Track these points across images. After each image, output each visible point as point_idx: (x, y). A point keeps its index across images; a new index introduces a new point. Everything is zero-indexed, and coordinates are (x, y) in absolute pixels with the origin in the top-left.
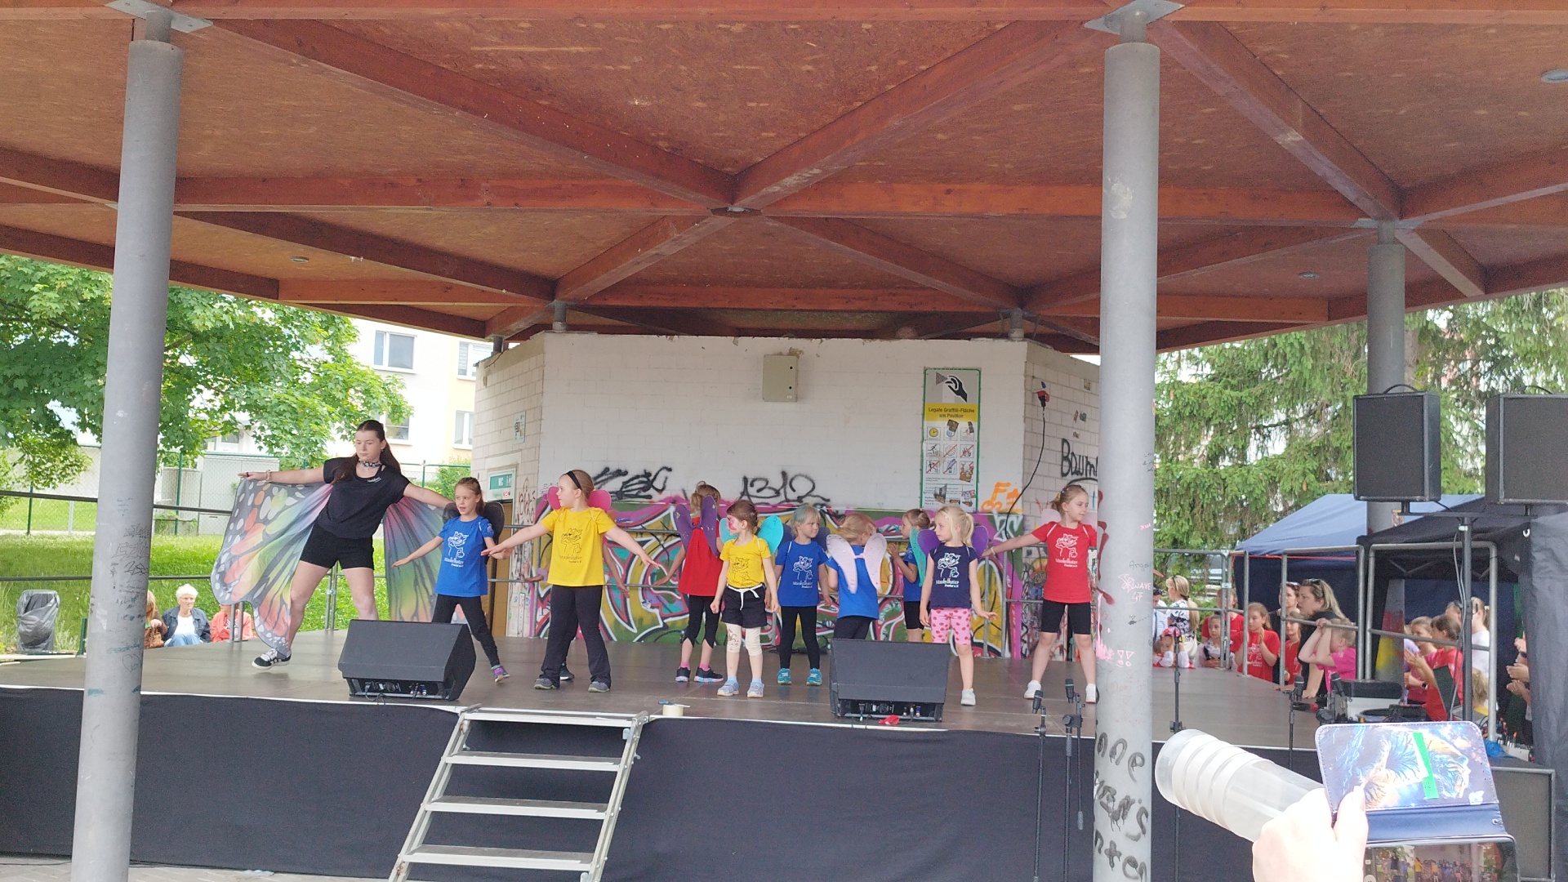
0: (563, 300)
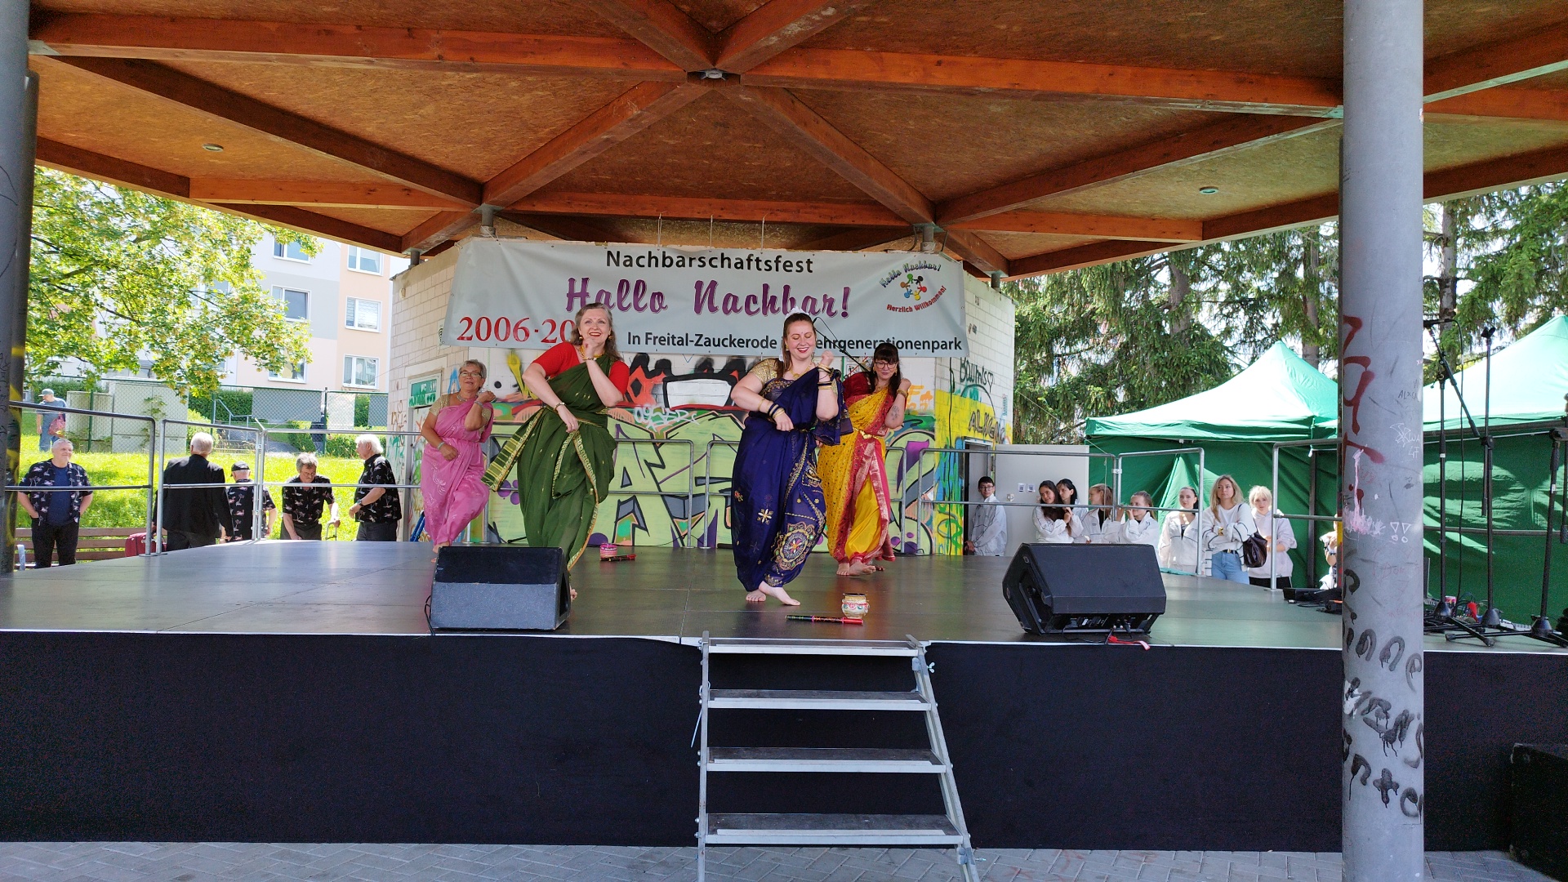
0: (492, 203)
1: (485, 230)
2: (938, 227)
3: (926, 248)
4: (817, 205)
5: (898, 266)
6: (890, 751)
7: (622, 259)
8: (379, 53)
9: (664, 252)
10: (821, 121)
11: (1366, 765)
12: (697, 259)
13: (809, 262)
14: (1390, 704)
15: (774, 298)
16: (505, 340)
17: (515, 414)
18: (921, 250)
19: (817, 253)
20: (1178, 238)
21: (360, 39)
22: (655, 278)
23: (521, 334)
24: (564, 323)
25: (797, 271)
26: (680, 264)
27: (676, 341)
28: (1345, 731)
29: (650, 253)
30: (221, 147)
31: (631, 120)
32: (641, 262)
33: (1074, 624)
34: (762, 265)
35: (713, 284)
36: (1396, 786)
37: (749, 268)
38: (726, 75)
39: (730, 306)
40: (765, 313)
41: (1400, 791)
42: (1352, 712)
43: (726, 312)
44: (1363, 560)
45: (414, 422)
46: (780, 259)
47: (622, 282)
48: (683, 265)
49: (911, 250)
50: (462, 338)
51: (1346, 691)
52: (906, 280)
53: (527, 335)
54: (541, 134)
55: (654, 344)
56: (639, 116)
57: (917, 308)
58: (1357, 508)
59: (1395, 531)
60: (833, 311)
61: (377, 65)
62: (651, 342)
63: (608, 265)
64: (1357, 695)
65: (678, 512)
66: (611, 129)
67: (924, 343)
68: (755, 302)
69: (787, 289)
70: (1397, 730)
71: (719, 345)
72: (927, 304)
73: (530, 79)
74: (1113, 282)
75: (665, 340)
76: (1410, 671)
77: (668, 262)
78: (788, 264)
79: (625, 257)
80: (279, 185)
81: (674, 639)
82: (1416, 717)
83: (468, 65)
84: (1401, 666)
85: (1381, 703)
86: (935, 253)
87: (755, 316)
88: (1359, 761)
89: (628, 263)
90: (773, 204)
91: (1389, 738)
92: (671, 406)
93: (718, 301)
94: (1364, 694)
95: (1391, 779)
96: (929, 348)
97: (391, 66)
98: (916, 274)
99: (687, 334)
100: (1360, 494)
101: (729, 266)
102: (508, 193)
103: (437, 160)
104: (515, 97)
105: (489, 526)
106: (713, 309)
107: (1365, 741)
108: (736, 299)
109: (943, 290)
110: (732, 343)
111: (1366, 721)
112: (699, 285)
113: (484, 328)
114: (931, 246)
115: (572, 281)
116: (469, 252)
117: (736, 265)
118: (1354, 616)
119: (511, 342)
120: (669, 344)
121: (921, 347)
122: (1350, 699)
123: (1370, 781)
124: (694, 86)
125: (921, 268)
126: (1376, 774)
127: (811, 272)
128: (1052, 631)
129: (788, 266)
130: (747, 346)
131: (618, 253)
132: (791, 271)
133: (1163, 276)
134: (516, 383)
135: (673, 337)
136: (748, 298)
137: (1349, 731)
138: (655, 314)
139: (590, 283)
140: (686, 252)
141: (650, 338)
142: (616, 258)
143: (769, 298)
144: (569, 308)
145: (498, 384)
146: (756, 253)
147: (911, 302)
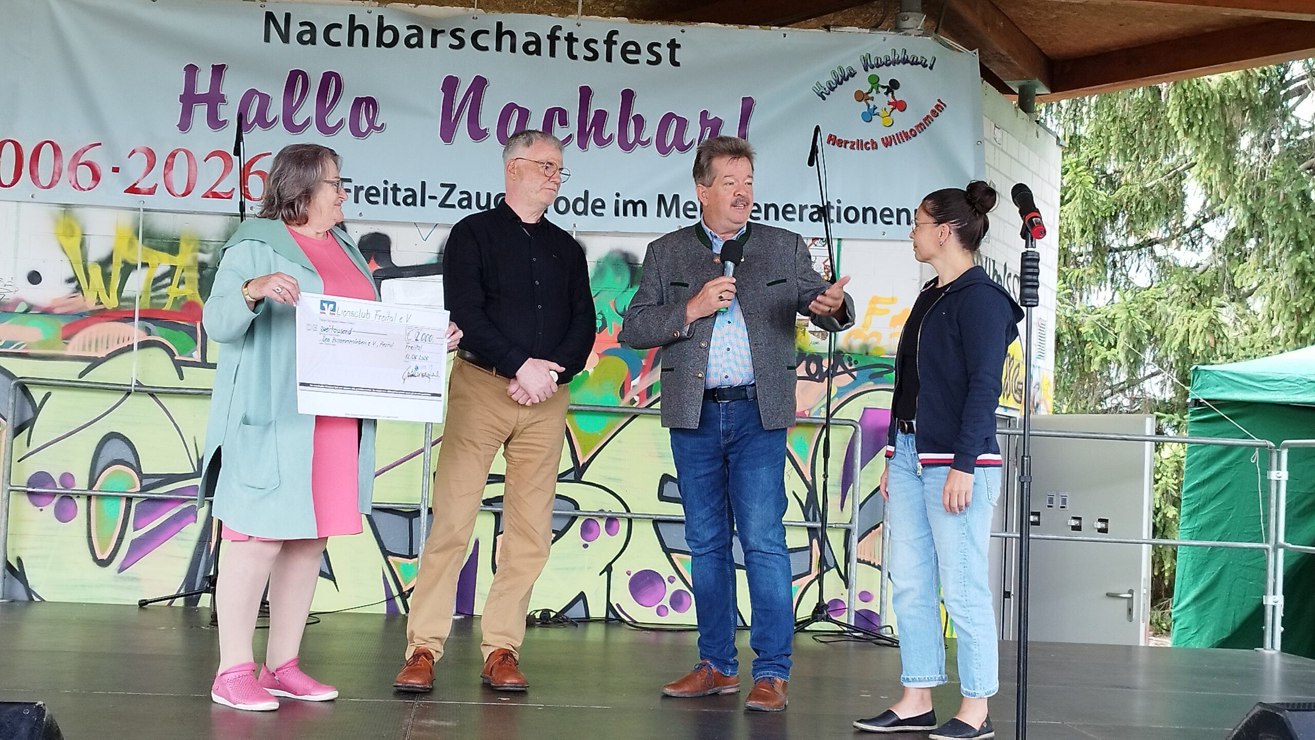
5: (850, 59)
7: (295, 29)
9: (381, 18)
12: (448, 32)
13: (673, 45)
15: (601, 116)
16: (49, 187)
17: (67, 338)
18: (897, 29)
19: (690, 28)
22: (362, 69)
23: (84, 174)
24: (173, 155)
25: (649, 62)
27: (400, 197)
29: (352, 18)
32: (334, 35)
34: (579, 49)
35: (479, 84)
37: (552, 54)
40: (583, 145)
46: (615, 38)
47: (294, 75)
48: (420, 44)
49: (875, 27)
52: (866, 87)
53: (96, 177)
55: (356, 201)
57: (887, 142)
63: (267, 39)
65: (398, 543)
67: (899, 212)
68: (563, 122)
69: (628, 97)
72: (906, 136)
74: (1224, 116)
75: (378, 194)
77: (388, 37)
78: (632, 47)
79: (302, 24)
86: (925, 34)
89: (307, 37)
93: (489, 119)
98: (885, 75)
99: (423, 184)
101: (513, 49)
105: (9, 566)
106: (477, 134)
108: (524, 114)
109: (940, 107)
112: (450, 85)
114: (915, 21)
115: (191, 70)
117: (525, 47)
119: (64, 192)
120: (385, 202)
121: (894, 220)
125: (895, 63)
127: (677, 64)
129: (631, 52)
131: (288, 16)
132: (636, 62)
134: (72, 275)
135: (395, 189)
136: (550, 113)
138: (360, 141)
139: (227, 75)
140: (425, 19)
141: (348, 191)
142: (283, 29)
143: (592, 115)
144: (185, 125)
145: (34, 278)
146: (568, 24)
147: (876, 130)
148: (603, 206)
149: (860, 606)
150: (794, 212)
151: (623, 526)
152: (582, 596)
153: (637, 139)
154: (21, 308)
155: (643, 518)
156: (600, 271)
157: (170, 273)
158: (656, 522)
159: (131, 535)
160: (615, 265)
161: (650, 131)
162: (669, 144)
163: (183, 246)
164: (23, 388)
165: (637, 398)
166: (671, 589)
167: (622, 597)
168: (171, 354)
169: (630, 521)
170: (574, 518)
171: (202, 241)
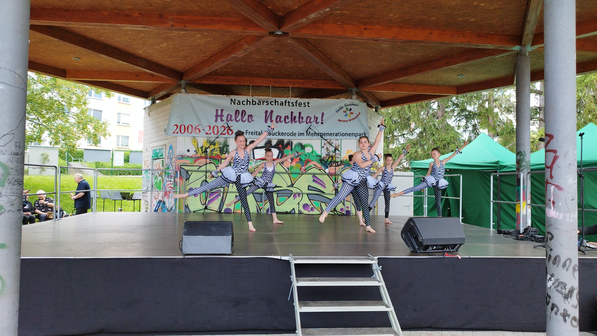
0: (186, 80)
1: (183, 90)
2: (357, 90)
3: (353, 97)
4: (311, 81)
5: (342, 105)
6: (368, 302)
7: (236, 102)
8: (148, 24)
9: (253, 99)
10: (317, 50)
11: (557, 307)
12: (266, 102)
13: (308, 103)
14: (566, 284)
15: (295, 117)
16: (191, 133)
17: (195, 162)
18: (351, 98)
19: (311, 99)
20: (448, 94)
21: (141, 18)
22: (249, 109)
23: (197, 131)
24: (214, 127)
25: (304, 106)
26: (259, 104)
27: (257, 133)
28: (548, 294)
29: (247, 99)
30: (80, 59)
31: (244, 50)
32: (244, 103)
33: (431, 248)
34: (290, 104)
35: (272, 112)
36: (569, 316)
37: (285, 105)
38: (283, 33)
39: (278, 120)
40: (292, 123)
41: (571, 317)
42: (551, 287)
43: (277, 122)
44: (556, 228)
45: (154, 165)
46: (297, 102)
47: (237, 111)
48: (260, 104)
49: (347, 98)
50: (174, 133)
51: (548, 278)
52: (345, 110)
53: (200, 131)
54: (207, 55)
55: (249, 135)
56: (248, 48)
57: (350, 120)
58: (552, 208)
59: (568, 217)
60: (318, 122)
61: (147, 28)
62: (248, 134)
63: (231, 104)
64: (553, 280)
65: (259, 199)
66: (237, 53)
67: (352, 134)
68: (288, 118)
69: (300, 113)
70: (569, 294)
71: (274, 135)
72: (353, 119)
73: (205, 33)
74: (417, 109)
75: (253, 133)
76: (574, 271)
77: (254, 103)
78: (300, 104)
79: (238, 101)
80: (102, 73)
81: (279, 257)
82: (576, 289)
83: (183, 29)
84: (571, 269)
85: (563, 283)
86: (356, 99)
87: (287, 124)
88: (553, 306)
89: (239, 103)
90: (294, 81)
91: (566, 297)
92: (256, 158)
93: (274, 118)
94: (556, 280)
95: (567, 312)
96: (354, 136)
97: (153, 29)
98: (349, 107)
99: (262, 131)
100: (554, 203)
101: (278, 105)
102: (192, 77)
103: (165, 64)
104: (199, 40)
105: (186, 206)
106: (271, 121)
107: (557, 298)
108: (280, 117)
109: (359, 113)
110: (279, 134)
111: (557, 290)
112: (266, 112)
113: (182, 129)
114: (354, 97)
115: (217, 110)
116: (177, 99)
117: (280, 104)
118: (551, 250)
119: (194, 134)
120: (255, 135)
121: (351, 135)
122: (550, 281)
123: (559, 313)
124: (271, 37)
125: (351, 105)
126: (561, 311)
127: (309, 107)
128: (422, 251)
129: (300, 105)
130: (285, 135)
131: (235, 99)
132: (301, 106)
133: (435, 106)
134: (195, 150)
135: (257, 132)
136: (285, 117)
137: (549, 294)
138: (249, 123)
139: (224, 111)
140: (261, 99)
141: (248, 133)
142: (234, 102)
143: (293, 117)
144: (216, 121)
145: (188, 151)
146: (288, 99)
147: (347, 118)
148: (296, 134)
149: (347, 209)
150: (332, 134)
151: (301, 195)
152: (294, 209)
153: (302, 121)
154: (186, 156)
155: (305, 194)
156: (295, 147)
157: (214, 149)
158: (307, 194)
159: (208, 199)
160: (298, 145)
161: (304, 120)
162: (308, 122)
163: (216, 144)
164: (187, 172)
165: (303, 171)
166: (311, 207)
167: (301, 209)
168: (215, 165)
169: (302, 194)
170: (292, 194)
171: (220, 143)
